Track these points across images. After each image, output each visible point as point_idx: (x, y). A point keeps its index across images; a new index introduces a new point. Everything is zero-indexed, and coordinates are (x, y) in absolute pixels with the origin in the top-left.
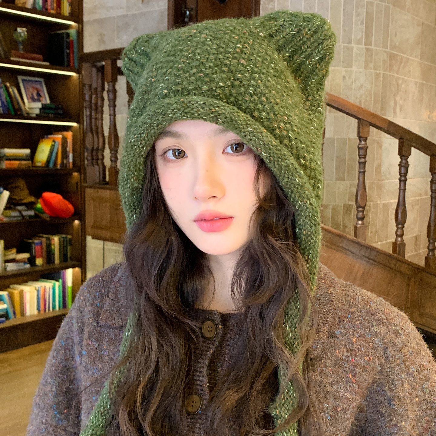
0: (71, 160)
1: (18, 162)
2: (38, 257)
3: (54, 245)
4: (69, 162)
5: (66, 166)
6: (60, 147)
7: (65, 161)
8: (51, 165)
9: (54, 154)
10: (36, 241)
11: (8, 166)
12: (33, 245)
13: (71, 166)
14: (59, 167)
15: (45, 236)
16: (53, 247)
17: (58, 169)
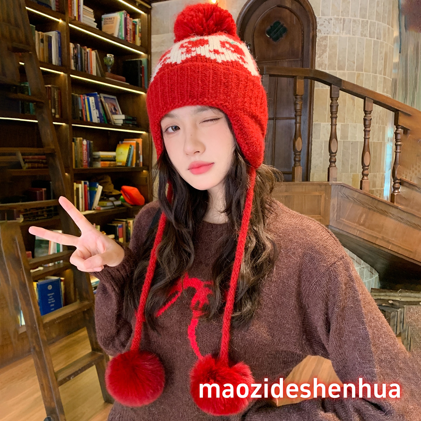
0: (141, 161)
1: (109, 162)
2: (121, 238)
3: (130, 227)
4: (140, 162)
5: (139, 165)
6: (135, 150)
7: (138, 161)
8: (129, 165)
9: (131, 156)
10: (119, 225)
11: (103, 165)
12: (117, 228)
13: (141, 165)
14: (134, 166)
15: (125, 220)
16: (129, 228)
17: (134, 168)
